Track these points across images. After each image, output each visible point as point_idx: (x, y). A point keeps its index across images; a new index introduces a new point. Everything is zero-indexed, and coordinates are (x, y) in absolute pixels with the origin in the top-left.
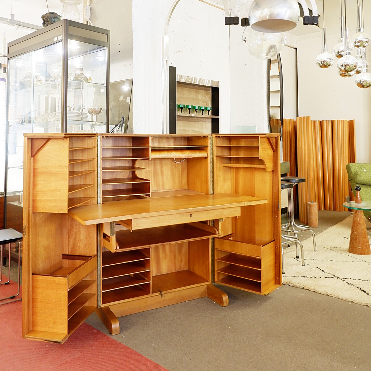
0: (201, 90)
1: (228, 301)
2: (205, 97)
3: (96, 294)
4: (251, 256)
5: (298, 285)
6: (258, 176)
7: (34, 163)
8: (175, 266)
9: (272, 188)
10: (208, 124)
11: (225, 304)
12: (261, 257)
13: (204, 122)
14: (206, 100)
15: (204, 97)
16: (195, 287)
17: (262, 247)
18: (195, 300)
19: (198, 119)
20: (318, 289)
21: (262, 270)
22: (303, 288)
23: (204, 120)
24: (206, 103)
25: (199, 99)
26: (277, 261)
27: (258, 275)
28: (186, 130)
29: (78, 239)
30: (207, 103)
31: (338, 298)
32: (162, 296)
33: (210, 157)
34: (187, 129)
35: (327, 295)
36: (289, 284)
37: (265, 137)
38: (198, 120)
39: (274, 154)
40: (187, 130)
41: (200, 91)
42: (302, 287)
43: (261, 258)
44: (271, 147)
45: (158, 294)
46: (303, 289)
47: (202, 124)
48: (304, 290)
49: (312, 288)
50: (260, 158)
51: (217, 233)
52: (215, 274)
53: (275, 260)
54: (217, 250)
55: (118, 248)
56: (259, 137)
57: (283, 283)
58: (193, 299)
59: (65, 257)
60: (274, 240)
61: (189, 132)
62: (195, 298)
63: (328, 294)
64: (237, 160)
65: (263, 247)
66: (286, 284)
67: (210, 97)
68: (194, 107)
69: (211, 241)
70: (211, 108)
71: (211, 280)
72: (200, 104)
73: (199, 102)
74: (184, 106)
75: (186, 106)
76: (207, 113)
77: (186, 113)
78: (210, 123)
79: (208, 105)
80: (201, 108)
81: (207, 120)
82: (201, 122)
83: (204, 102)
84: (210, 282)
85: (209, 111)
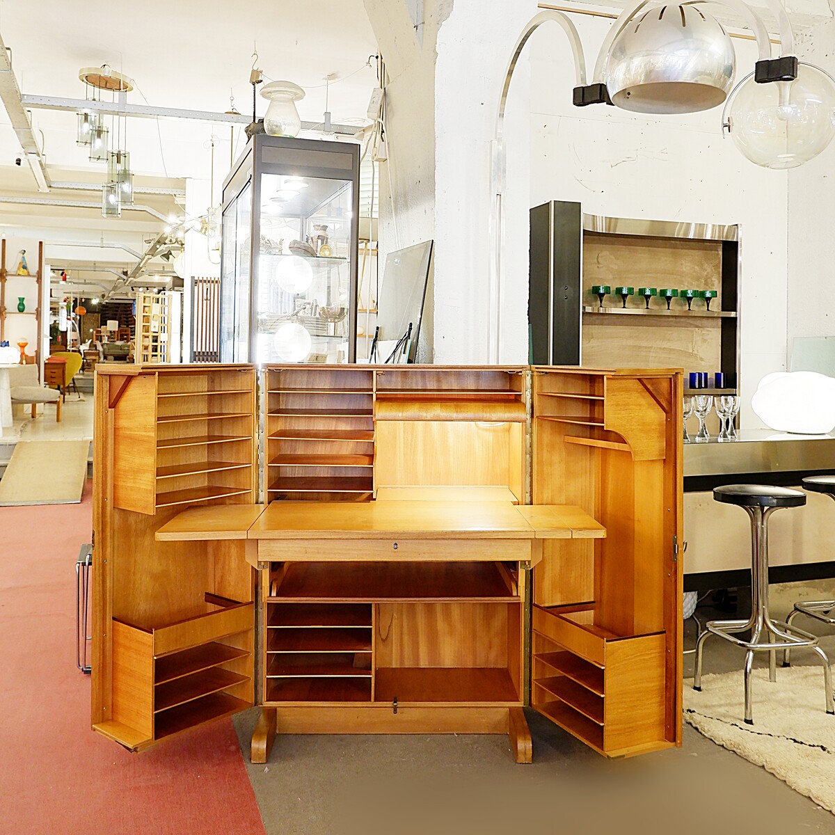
0: (690, 249)
1: (530, 753)
2: (701, 265)
3: (253, 678)
4: (587, 659)
5: (755, 757)
6: (640, 470)
7: (116, 419)
8: (475, 656)
9: (663, 502)
10: (708, 331)
11: (521, 758)
12: (603, 666)
13: (697, 327)
14: (705, 274)
15: (696, 267)
16: (480, 707)
17: (607, 641)
19: (678, 320)
20: (792, 779)
21: (607, 697)
22: (763, 767)
23: (698, 322)
24: (703, 281)
25: (683, 272)
28: (640, 347)
29: (227, 567)
30: (706, 281)
31: (831, 811)
32: (395, 711)
33: (526, 420)
34: (644, 344)
35: (809, 798)
36: (735, 749)
37: (626, 377)
38: (679, 322)
39: (667, 420)
40: (646, 347)
41: (686, 251)
42: (761, 765)
43: (604, 668)
44: (655, 400)
45: (390, 704)
46: (761, 769)
47: (692, 331)
48: (765, 773)
49: (782, 773)
50: (606, 428)
51: (515, 594)
52: (532, 688)
54: (537, 635)
55: (274, 594)
56: (605, 377)
58: (472, 732)
59: (211, 598)
60: (664, 630)
61: (650, 351)
62: (478, 732)
63: (811, 797)
65: (612, 643)
66: (729, 747)
67: (716, 266)
68: (663, 292)
69: (524, 611)
70: (714, 294)
71: (523, 698)
72: (686, 284)
73: (683, 279)
74: (631, 290)
75: (636, 290)
76: (703, 305)
77: (637, 306)
78: (715, 329)
79: (710, 285)
80: (684, 293)
81: (705, 322)
82: (689, 329)
83: (698, 279)
84: (520, 704)
85: (708, 299)
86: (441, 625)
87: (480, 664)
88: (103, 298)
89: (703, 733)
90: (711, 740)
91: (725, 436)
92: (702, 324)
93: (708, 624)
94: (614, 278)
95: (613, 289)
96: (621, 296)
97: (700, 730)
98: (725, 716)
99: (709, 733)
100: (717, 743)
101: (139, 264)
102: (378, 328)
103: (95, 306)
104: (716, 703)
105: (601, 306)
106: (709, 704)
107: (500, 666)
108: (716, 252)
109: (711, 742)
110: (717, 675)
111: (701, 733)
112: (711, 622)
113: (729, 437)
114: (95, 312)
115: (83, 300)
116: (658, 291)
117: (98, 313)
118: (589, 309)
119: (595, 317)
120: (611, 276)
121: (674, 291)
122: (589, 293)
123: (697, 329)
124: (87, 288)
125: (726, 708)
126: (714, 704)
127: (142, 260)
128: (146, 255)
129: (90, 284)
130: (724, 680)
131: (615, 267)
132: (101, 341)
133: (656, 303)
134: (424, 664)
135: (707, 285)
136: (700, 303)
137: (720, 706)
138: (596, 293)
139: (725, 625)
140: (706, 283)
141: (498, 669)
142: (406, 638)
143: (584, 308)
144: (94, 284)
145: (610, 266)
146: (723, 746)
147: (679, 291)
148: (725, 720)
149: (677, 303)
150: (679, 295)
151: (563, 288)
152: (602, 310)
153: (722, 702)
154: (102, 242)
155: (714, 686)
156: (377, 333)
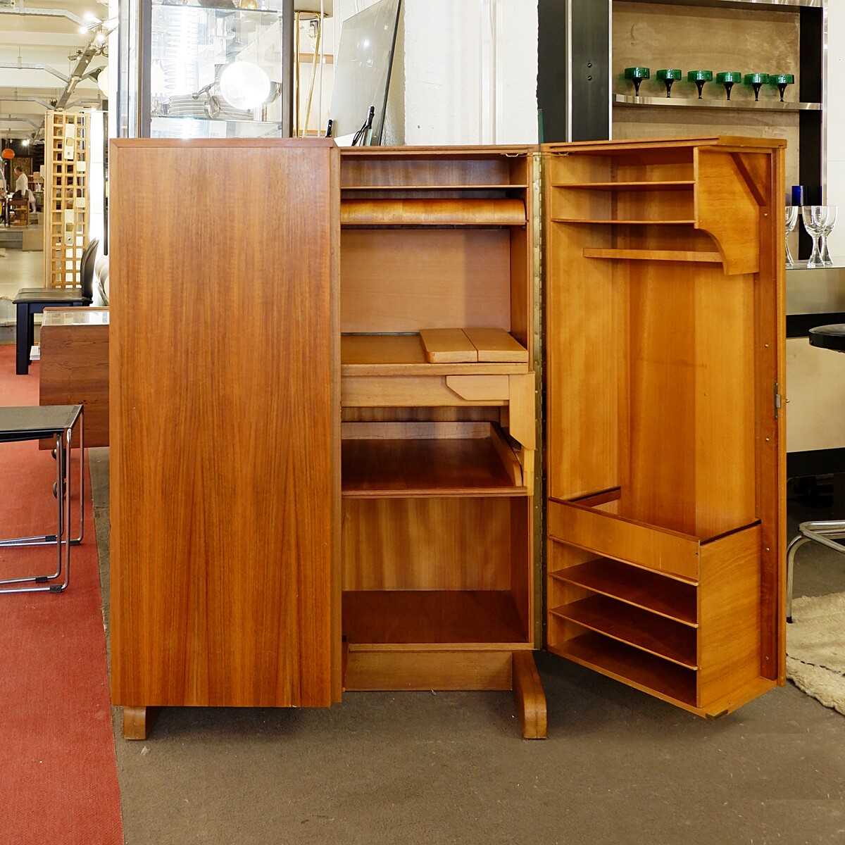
0: (755, 20)
1: (543, 723)
2: (772, 42)
4: (662, 574)
6: (706, 292)
8: (464, 573)
9: (752, 335)
11: (530, 731)
12: (696, 581)
14: (777, 53)
15: (765, 44)
16: (469, 651)
17: (701, 544)
18: (464, 694)
19: (741, 115)
21: (700, 628)
24: (774, 63)
25: (748, 51)
26: (767, 597)
27: (687, 642)
30: (778, 62)
33: (535, 226)
37: (716, 149)
38: (743, 118)
39: (761, 216)
41: (751, 22)
43: (696, 584)
44: (749, 186)
47: (761, 131)
50: (696, 227)
51: (518, 483)
52: (546, 623)
53: (762, 592)
54: (554, 541)
56: (696, 151)
57: (788, 676)
58: (458, 688)
60: (759, 522)
62: (466, 688)
64: (637, 234)
65: (706, 546)
67: (792, 43)
68: (721, 78)
69: (533, 510)
70: (791, 79)
71: (533, 639)
72: (752, 67)
73: (748, 60)
74: (677, 74)
75: (685, 74)
76: (775, 95)
77: (685, 95)
78: (791, 128)
79: (784, 69)
80: (749, 80)
81: (778, 118)
82: (757, 127)
83: (768, 60)
84: (528, 647)
85: (782, 87)
86: (414, 529)
87: (473, 585)
88: (33, 137)
89: (802, 688)
90: (815, 699)
91: (817, 260)
92: (773, 121)
93: (803, 526)
94: (654, 59)
95: (653, 73)
96: (665, 83)
97: (797, 684)
98: (833, 662)
99: (813, 689)
100: (825, 703)
101: (67, 89)
102: (331, 122)
103: (26, 149)
104: (817, 641)
105: (637, 95)
106: (806, 641)
107: (500, 588)
108: (792, 24)
109: (815, 701)
110: (813, 597)
111: (799, 688)
112: (805, 524)
113: (824, 262)
114: (27, 156)
115: (11, 141)
116: (714, 75)
117: (30, 157)
118: (621, 98)
119: (628, 112)
120: (650, 57)
121: (737, 76)
122: (620, 79)
123: (766, 128)
124: (14, 126)
125: (833, 649)
126: (813, 642)
127: (69, 83)
128: (72, 76)
129: (16, 119)
130: (825, 606)
131: (656, 44)
132: (34, 190)
133: (712, 93)
134: (390, 584)
135: (780, 69)
136: (771, 93)
137: (824, 645)
138: (630, 80)
139: (825, 528)
140: (779, 66)
141: (497, 592)
142: (364, 547)
143: (614, 96)
144: (20, 120)
145: (649, 42)
146: (833, 709)
147: (743, 76)
148: (833, 668)
149: (739, 92)
150: (743, 81)
151: (585, 65)
152: (638, 101)
153: (826, 639)
154: (20, 61)
155: (812, 614)
156: (330, 128)
